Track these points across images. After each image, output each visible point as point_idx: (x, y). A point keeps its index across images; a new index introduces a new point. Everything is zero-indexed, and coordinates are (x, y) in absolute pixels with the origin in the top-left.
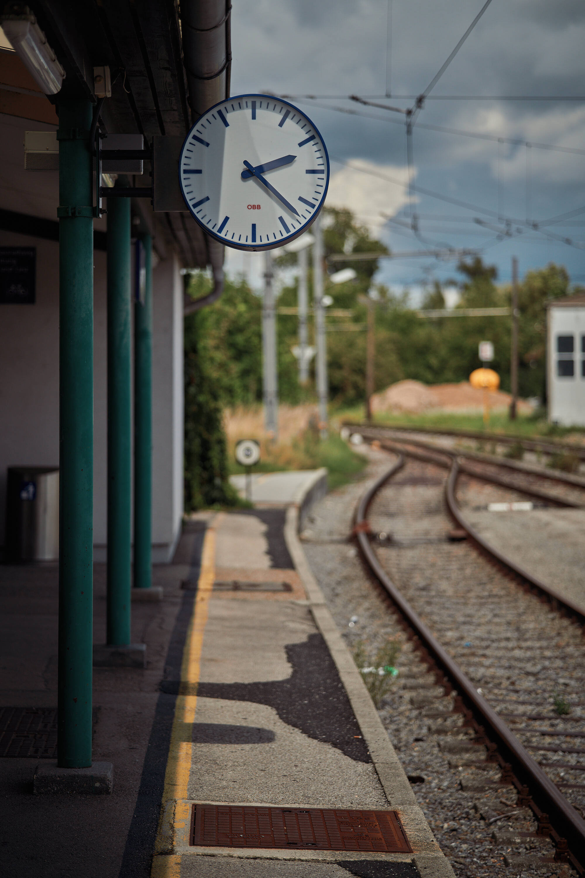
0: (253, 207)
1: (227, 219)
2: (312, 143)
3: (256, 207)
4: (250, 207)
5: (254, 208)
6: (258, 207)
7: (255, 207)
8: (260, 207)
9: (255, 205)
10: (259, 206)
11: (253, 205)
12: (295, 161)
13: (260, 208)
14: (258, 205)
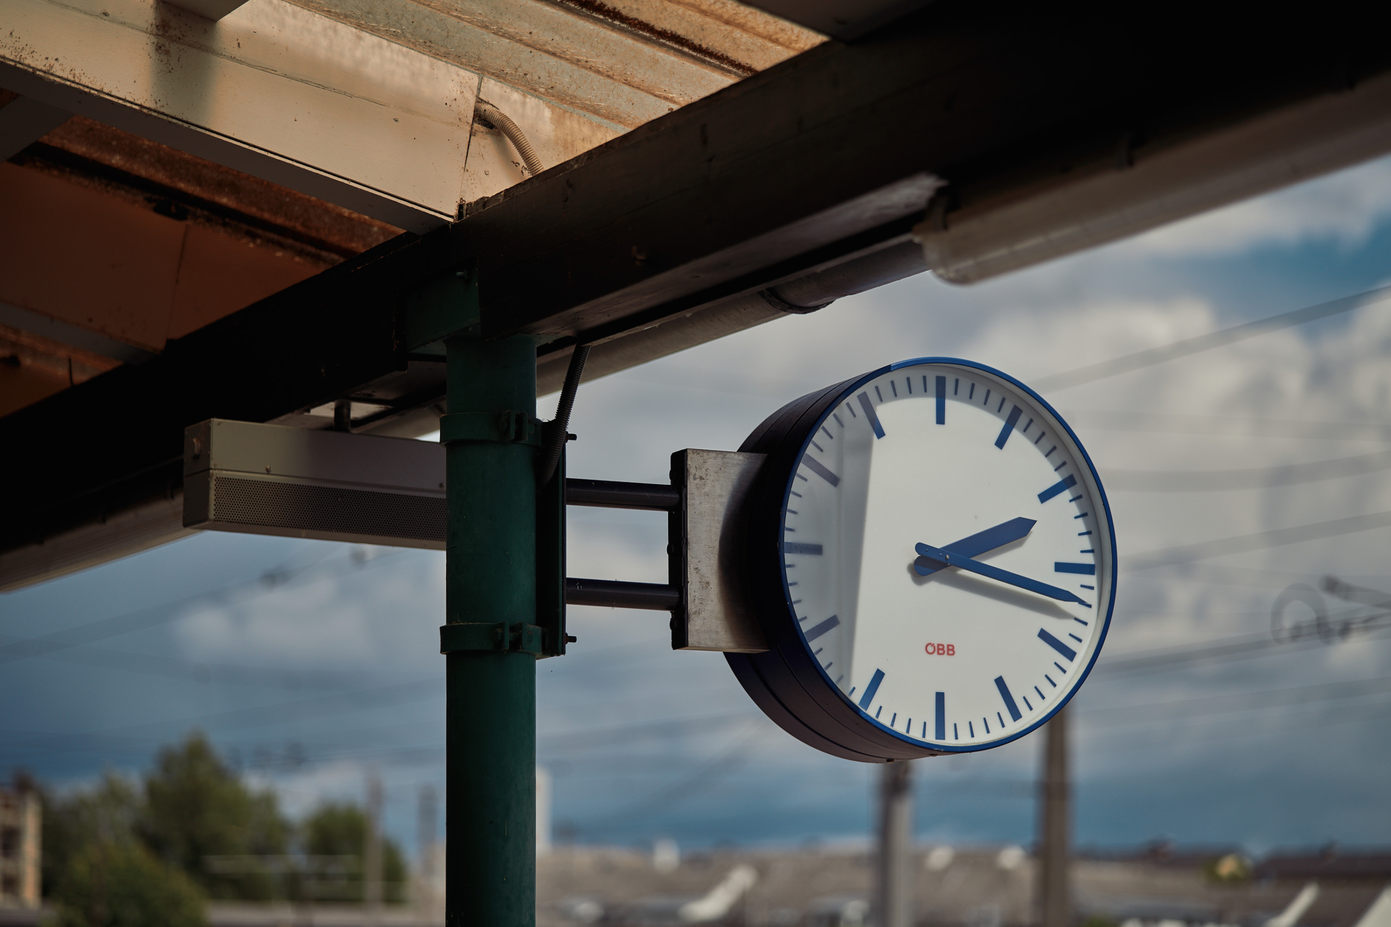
0: (939, 649)
1: (879, 676)
2: (1067, 495)
3: (946, 649)
4: (930, 649)
5: (941, 652)
6: (948, 650)
7: (943, 649)
8: (953, 650)
9: (943, 645)
10: (950, 648)
11: (939, 645)
12: (1032, 532)
13: (953, 654)
14: (948, 646)
